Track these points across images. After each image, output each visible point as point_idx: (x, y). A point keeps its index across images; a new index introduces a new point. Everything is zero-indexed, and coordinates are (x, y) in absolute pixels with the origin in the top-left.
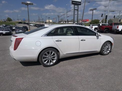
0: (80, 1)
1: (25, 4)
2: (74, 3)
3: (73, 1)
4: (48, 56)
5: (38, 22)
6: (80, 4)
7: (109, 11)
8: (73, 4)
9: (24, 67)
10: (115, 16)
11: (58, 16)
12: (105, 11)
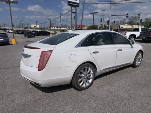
0: (78, 2)
1: (5, 2)
2: (71, 4)
3: (69, 2)
4: (83, 75)
5: (19, 27)
6: (78, 6)
7: (111, 16)
8: (69, 5)
9: (48, 95)
10: (114, 21)
11: (49, 20)
12: (104, 16)
